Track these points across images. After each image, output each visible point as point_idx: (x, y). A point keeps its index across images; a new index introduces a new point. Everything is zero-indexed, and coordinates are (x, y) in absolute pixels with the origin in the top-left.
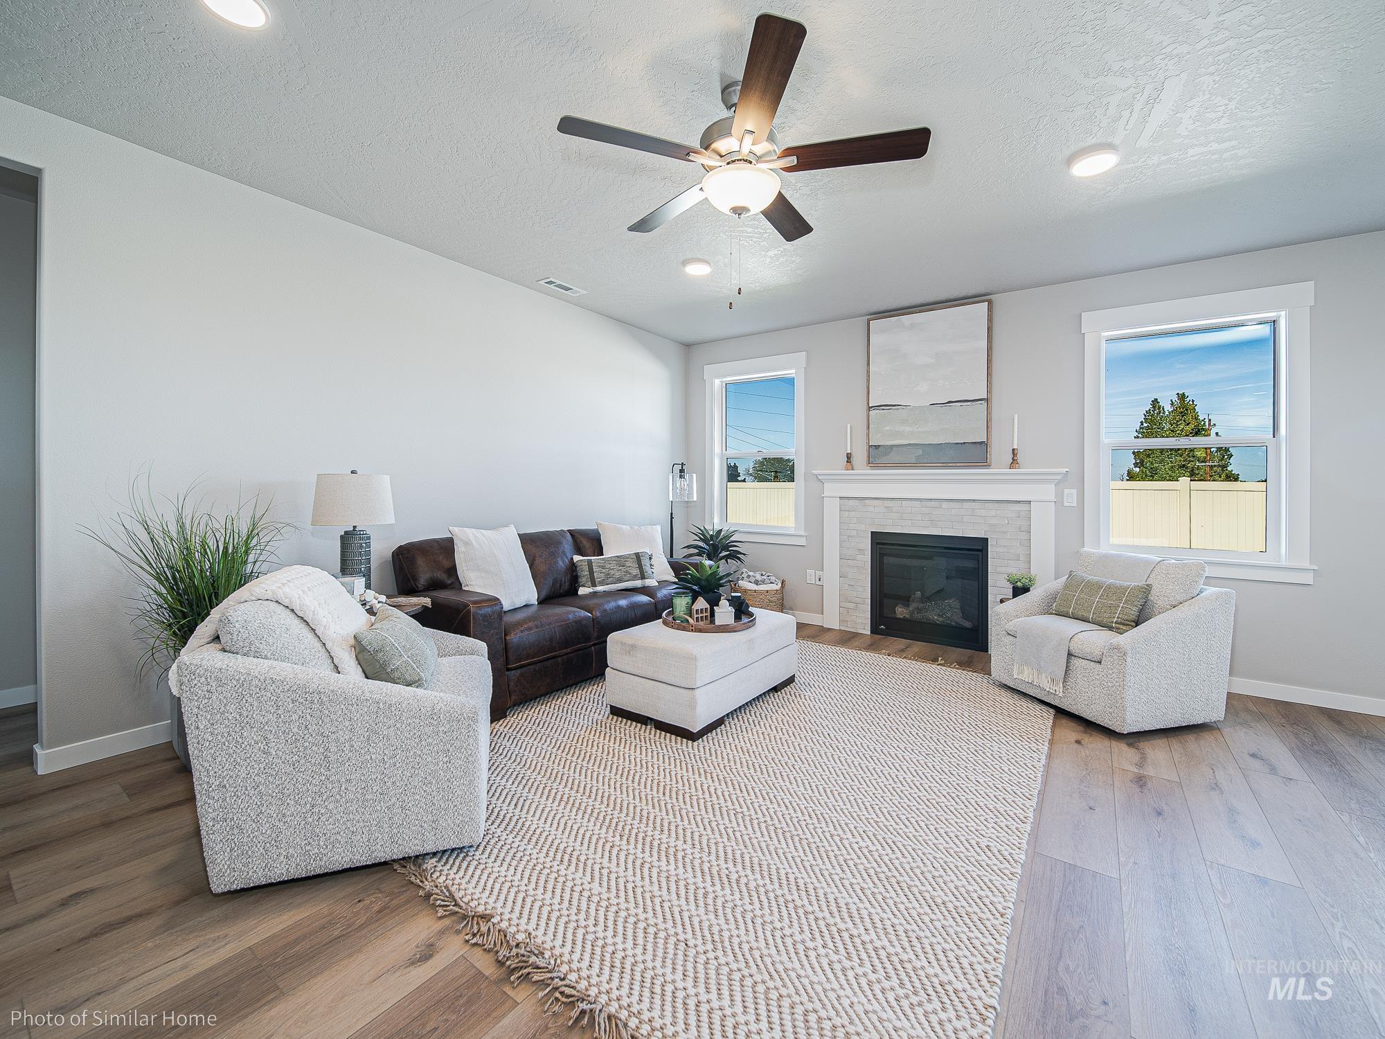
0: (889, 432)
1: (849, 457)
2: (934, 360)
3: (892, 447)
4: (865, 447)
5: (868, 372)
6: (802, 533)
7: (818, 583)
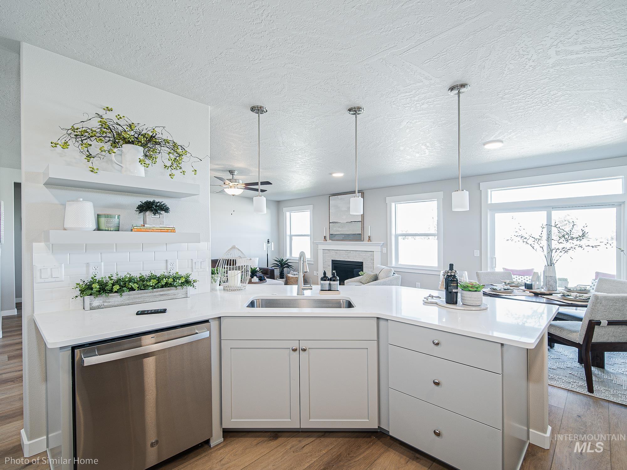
0: (336, 230)
1: (325, 237)
2: (347, 209)
3: (336, 234)
4: (329, 235)
5: (329, 212)
6: (312, 260)
7: (317, 275)
